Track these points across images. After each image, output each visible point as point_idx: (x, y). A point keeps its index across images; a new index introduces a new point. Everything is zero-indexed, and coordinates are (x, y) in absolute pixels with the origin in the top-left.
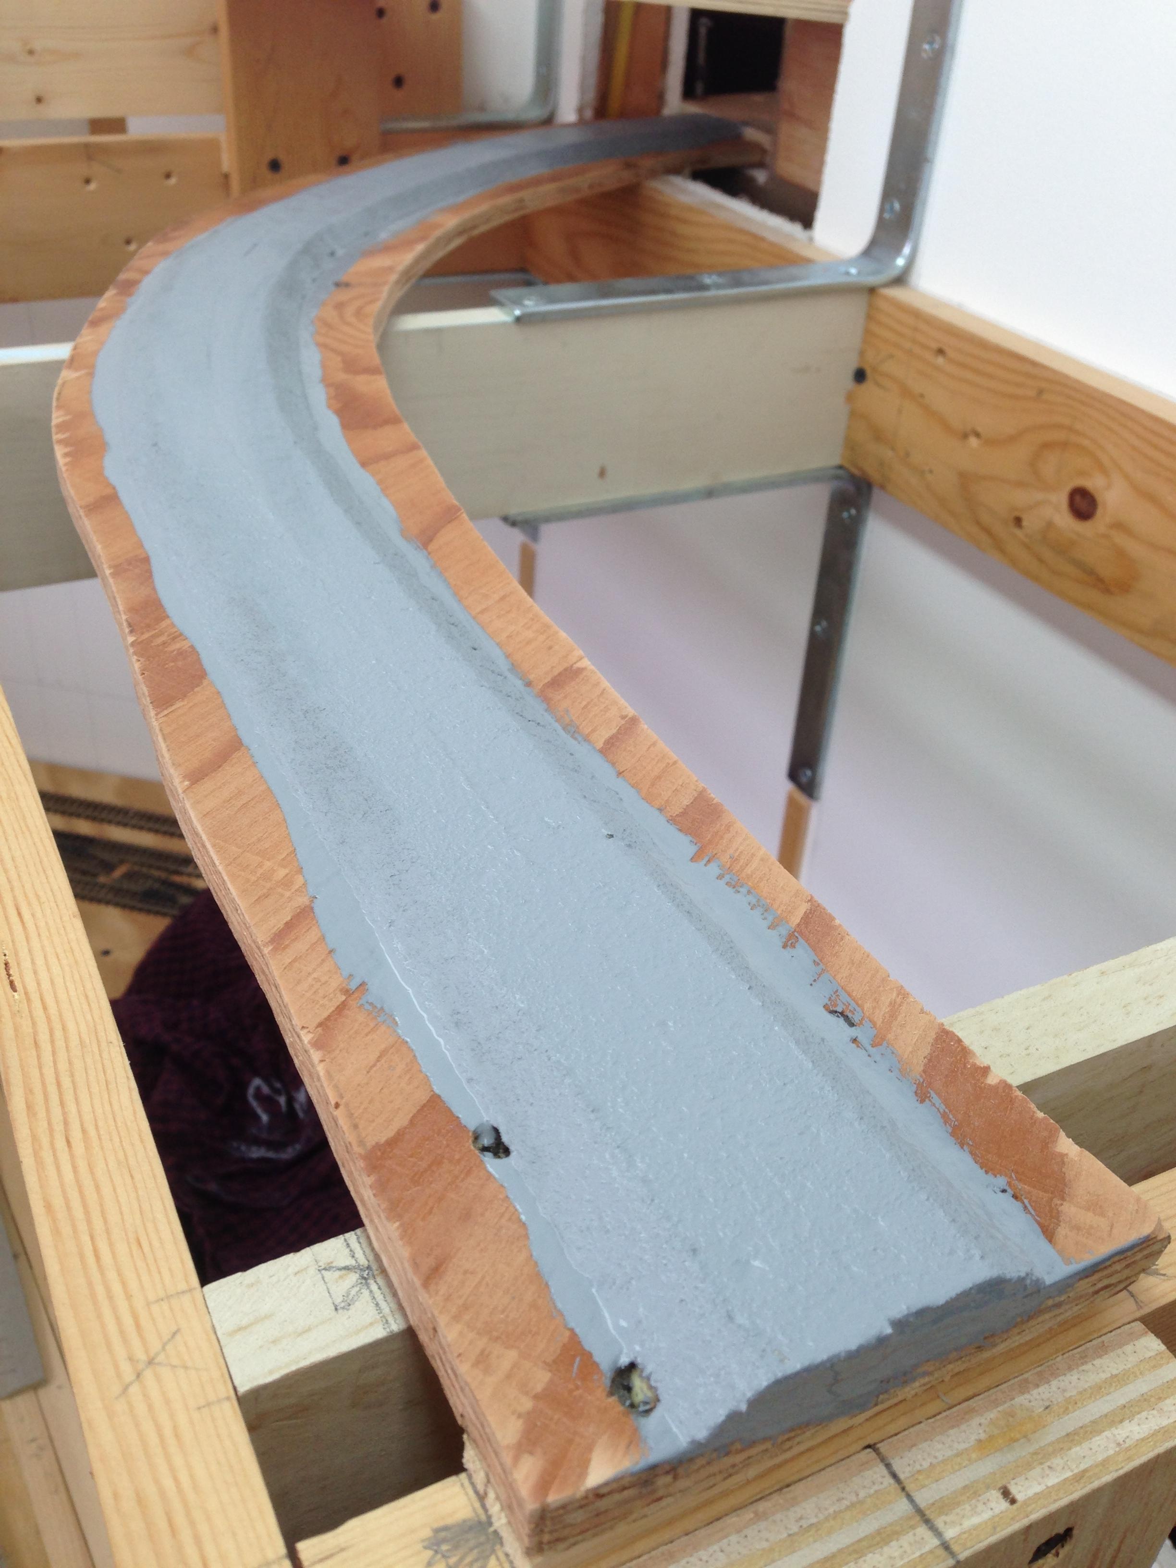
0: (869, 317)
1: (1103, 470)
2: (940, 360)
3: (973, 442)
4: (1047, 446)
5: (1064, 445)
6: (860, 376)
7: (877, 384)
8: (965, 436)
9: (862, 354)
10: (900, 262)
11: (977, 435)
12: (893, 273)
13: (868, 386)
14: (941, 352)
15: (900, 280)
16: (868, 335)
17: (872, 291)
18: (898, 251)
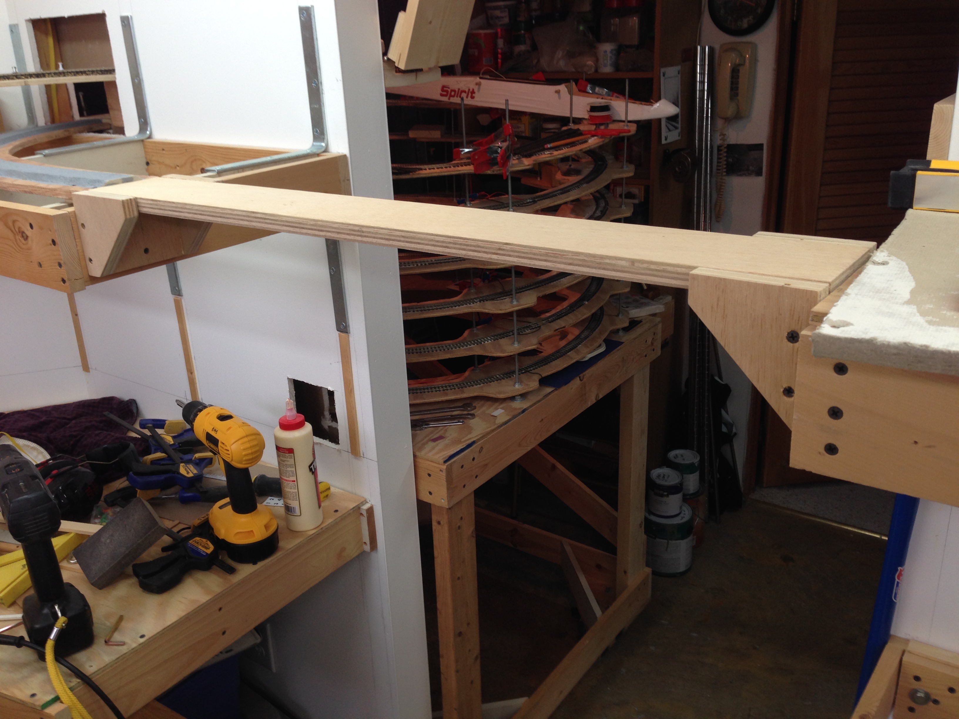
0: (145, 148)
1: (204, 162)
2: (164, 152)
3: (178, 168)
4: (192, 162)
5: (195, 160)
6: (148, 164)
7: (152, 164)
8: (176, 168)
9: (146, 158)
10: (148, 133)
11: (178, 166)
12: (147, 136)
13: (151, 166)
14: (163, 150)
15: (150, 137)
16: (146, 152)
17: (142, 141)
18: (147, 130)
